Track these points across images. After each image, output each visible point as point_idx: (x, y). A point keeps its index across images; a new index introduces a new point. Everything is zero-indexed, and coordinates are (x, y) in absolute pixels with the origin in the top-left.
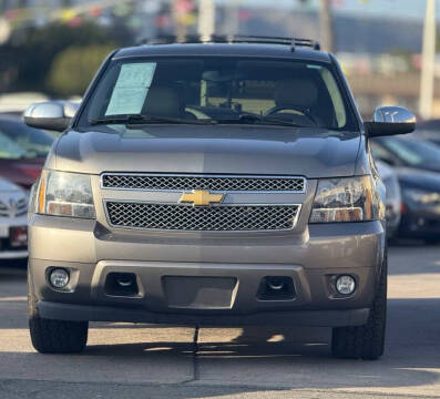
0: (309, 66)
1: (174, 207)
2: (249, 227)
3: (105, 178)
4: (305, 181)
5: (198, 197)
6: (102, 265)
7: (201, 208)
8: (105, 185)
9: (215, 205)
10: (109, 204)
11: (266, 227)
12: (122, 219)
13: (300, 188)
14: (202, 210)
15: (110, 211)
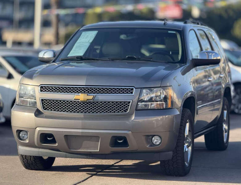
0: (169, 32)
1: (71, 102)
2: (107, 111)
3: (42, 87)
4: (134, 89)
5: (82, 97)
6: (38, 129)
7: (84, 102)
8: (41, 91)
9: (89, 101)
10: (42, 100)
11: (115, 112)
12: (48, 107)
13: (132, 93)
14: (84, 103)
15: (43, 103)
